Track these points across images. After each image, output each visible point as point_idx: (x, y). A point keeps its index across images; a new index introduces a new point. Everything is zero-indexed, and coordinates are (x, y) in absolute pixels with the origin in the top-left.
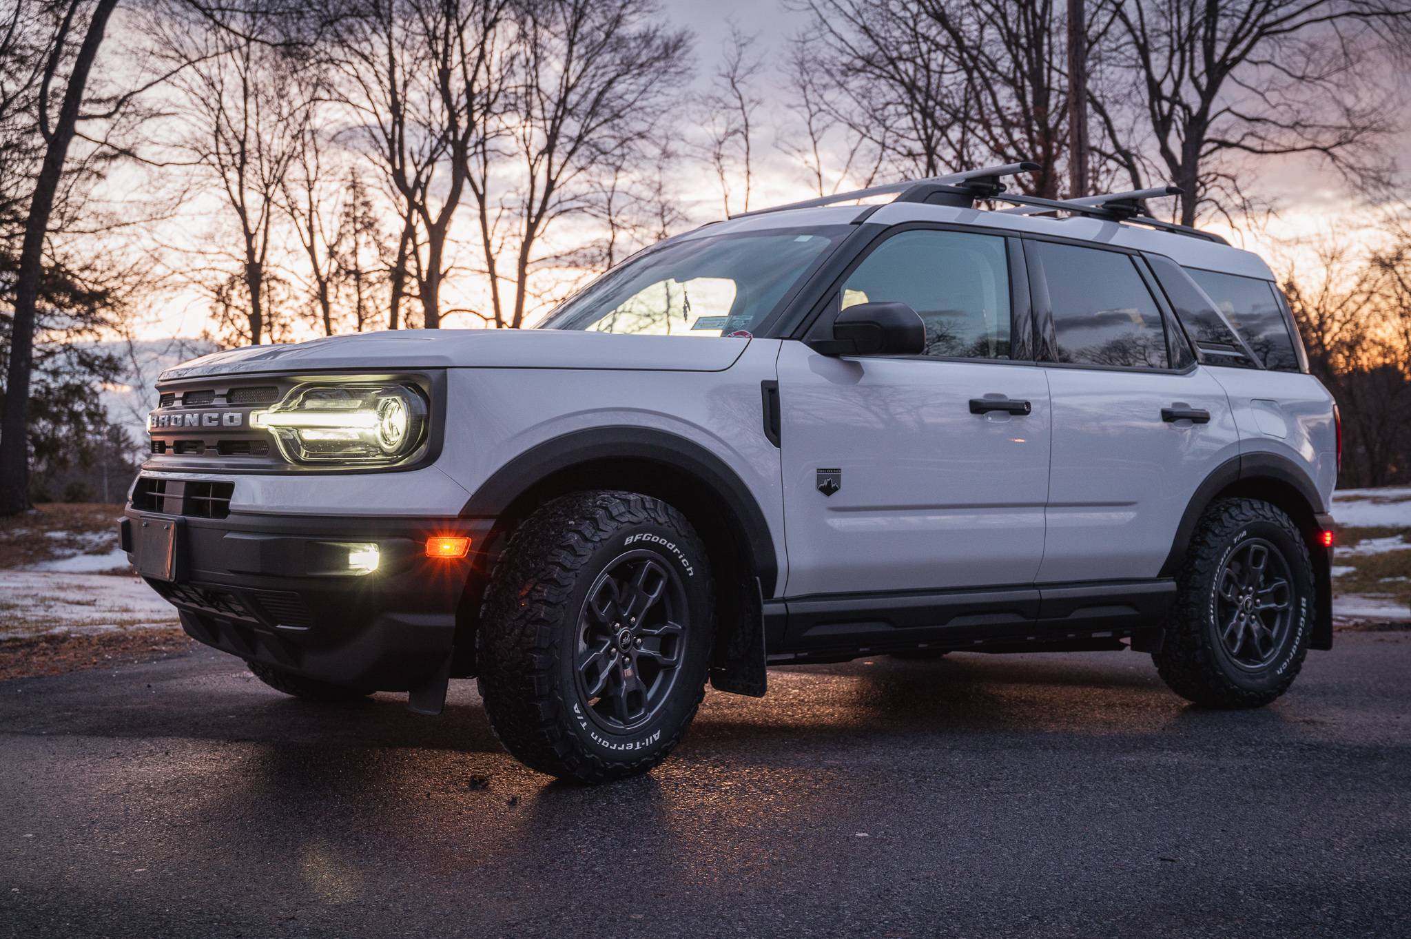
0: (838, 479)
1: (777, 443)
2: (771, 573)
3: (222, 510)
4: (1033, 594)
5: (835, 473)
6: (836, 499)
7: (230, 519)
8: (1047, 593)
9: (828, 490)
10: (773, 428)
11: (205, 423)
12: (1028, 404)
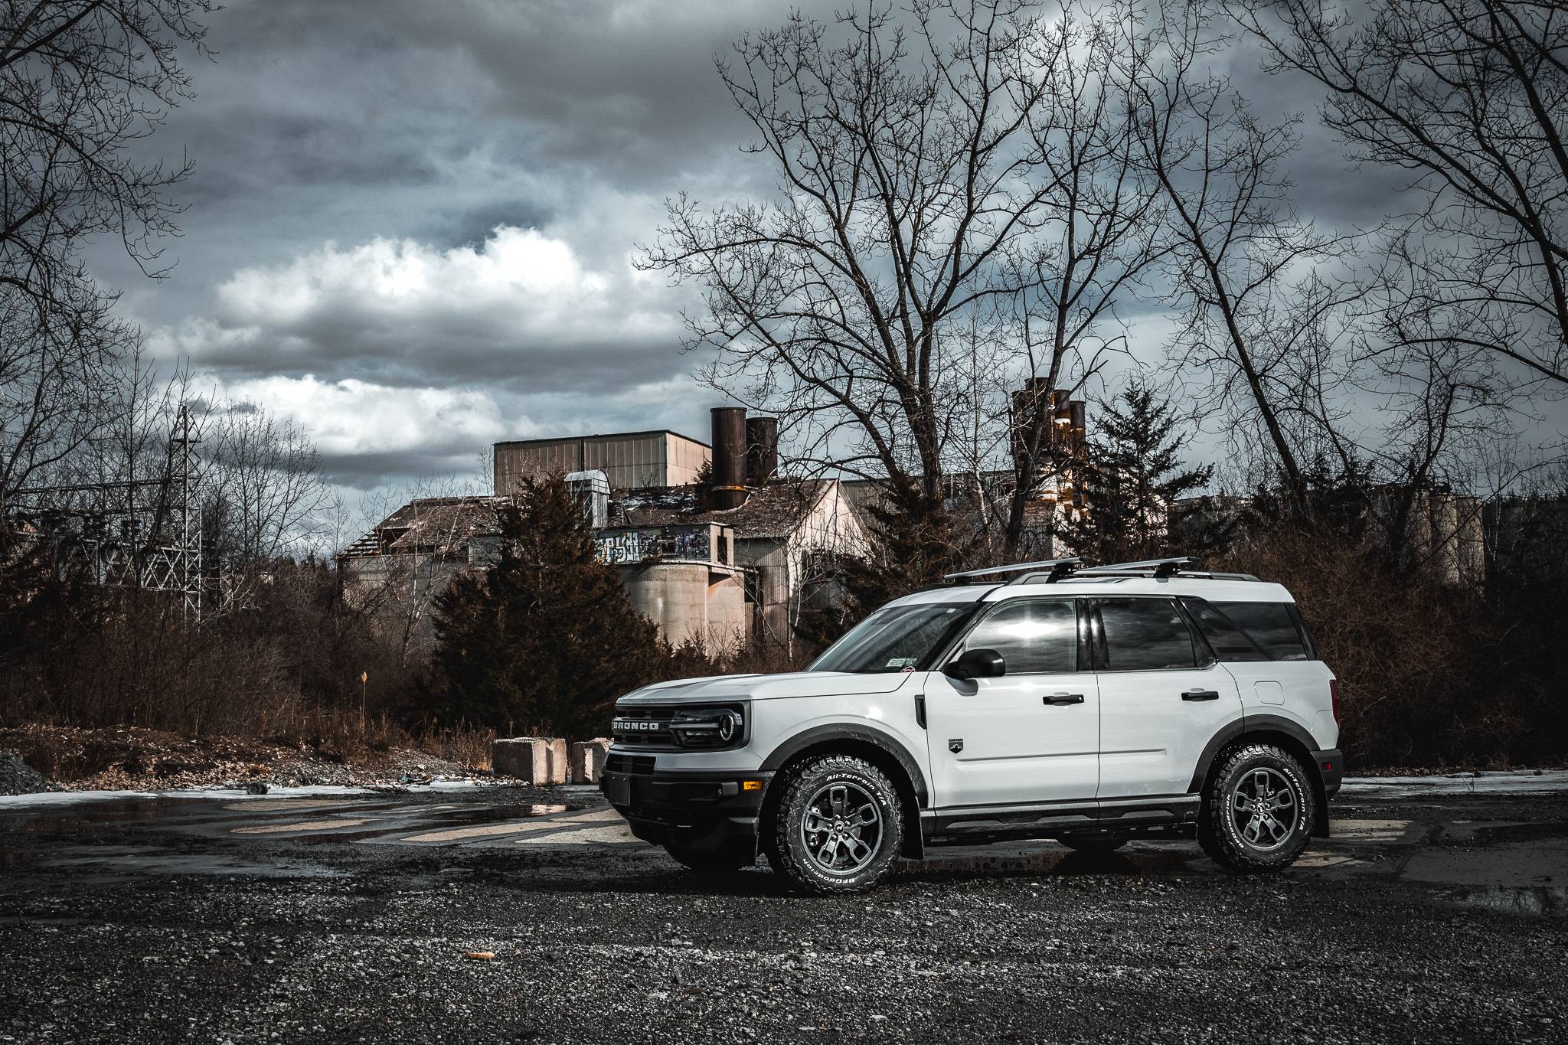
0: (961, 744)
1: (925, 728)
2: (924, 796)
3: (651, 770)
4: (1095, 804)
5: (960, 742)
6: (961, 755)
7: (654, 775)
8: (1102, 804)
9: (956, 751)
10: (922, 719)
11: (651, 728)
12: (1082, 696)
